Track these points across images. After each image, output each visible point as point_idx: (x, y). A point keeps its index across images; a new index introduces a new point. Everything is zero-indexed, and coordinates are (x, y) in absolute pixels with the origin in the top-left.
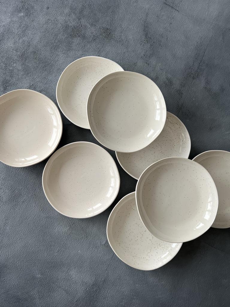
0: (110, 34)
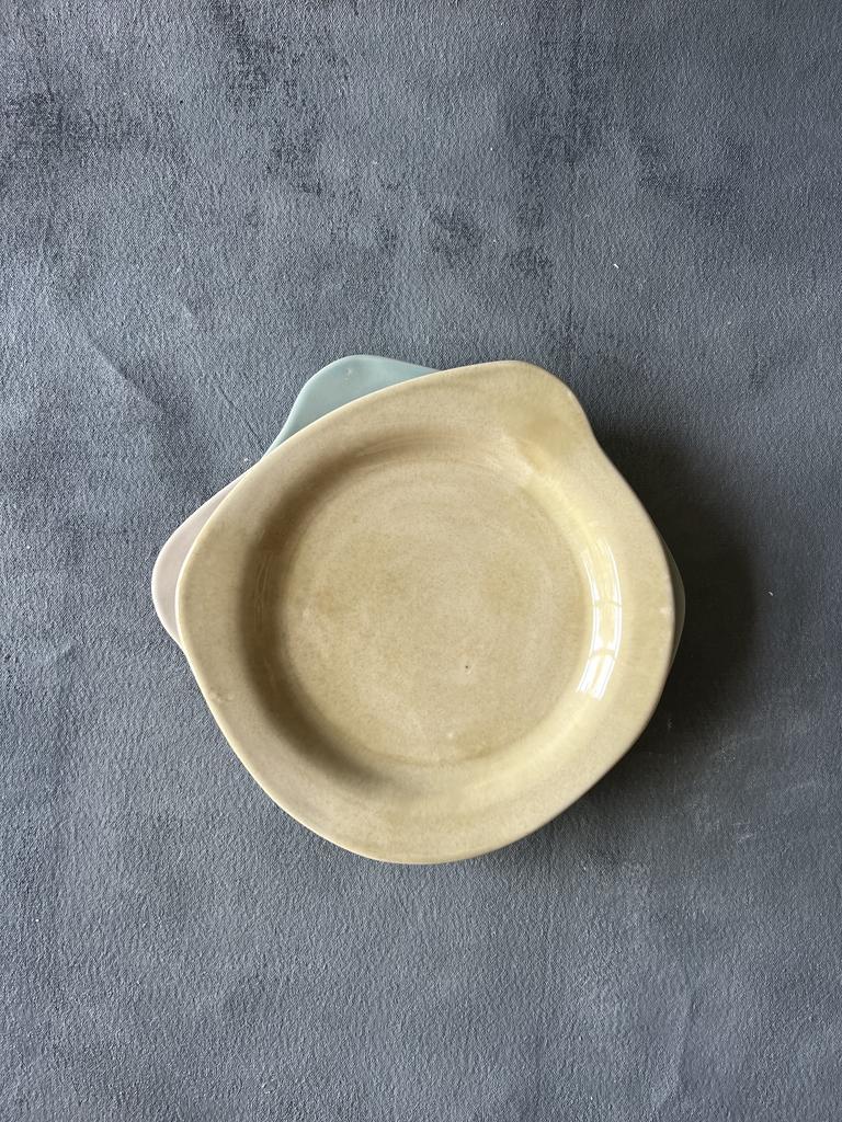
0: (60, 119)
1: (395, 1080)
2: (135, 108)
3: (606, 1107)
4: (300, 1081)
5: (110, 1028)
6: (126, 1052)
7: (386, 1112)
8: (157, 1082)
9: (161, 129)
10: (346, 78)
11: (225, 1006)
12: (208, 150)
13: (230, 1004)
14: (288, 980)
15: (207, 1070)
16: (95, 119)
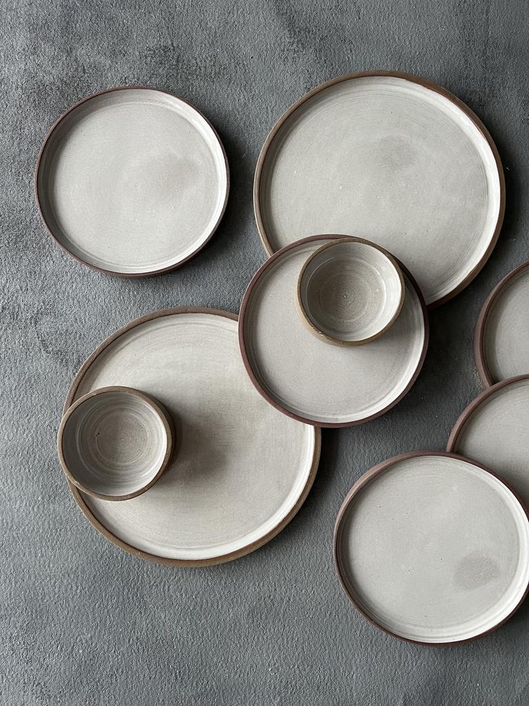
1: (354, 668)
2: (224, 59)
3: (487, 690)
4: (294, 667)
5: (174, 627)
6: (183, 643)
7: (348, 690)
8: (202, 664)
9: (239, 73)
10: (351, 51)
11: (248, 615)
12: (266, 86)
13: (252, 613)
14: (290, 599)
15: (234, 657)
16: (199, 63)
